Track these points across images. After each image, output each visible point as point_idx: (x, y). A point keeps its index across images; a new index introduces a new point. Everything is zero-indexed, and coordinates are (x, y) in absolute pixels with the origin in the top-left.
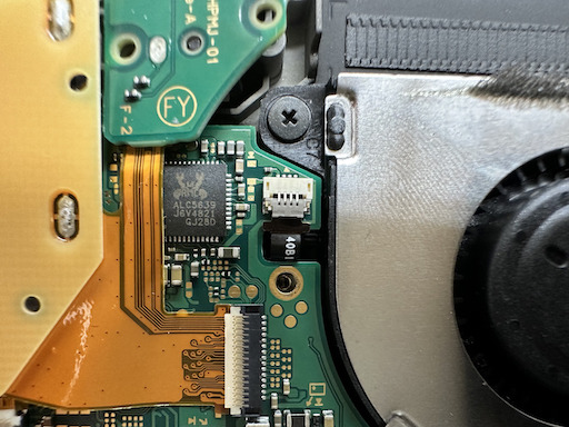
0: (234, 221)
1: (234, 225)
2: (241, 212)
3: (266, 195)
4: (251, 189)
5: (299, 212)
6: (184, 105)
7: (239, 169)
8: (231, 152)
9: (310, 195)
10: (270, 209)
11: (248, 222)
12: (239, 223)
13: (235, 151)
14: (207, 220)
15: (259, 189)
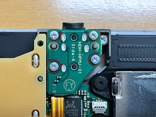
0: (83, 114)
1: (83, 115)
2: (85, 111)
3: (93, 107)
4: (88, 104)
5: (103, 112)
6: (72, 85)
7: (85, 99)
8: (82, 94)
9: (106, 107)
10: (94, 111)
11: (87, 114)
12: (85, 114)
13: (84, 94)
14: (75, 115)
15: (91, 104)
